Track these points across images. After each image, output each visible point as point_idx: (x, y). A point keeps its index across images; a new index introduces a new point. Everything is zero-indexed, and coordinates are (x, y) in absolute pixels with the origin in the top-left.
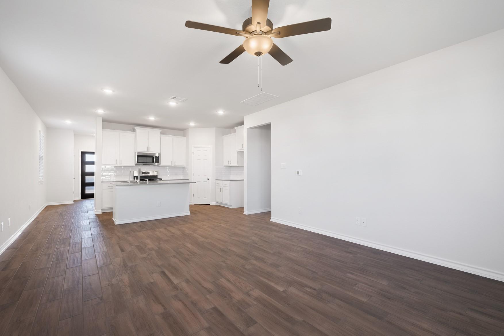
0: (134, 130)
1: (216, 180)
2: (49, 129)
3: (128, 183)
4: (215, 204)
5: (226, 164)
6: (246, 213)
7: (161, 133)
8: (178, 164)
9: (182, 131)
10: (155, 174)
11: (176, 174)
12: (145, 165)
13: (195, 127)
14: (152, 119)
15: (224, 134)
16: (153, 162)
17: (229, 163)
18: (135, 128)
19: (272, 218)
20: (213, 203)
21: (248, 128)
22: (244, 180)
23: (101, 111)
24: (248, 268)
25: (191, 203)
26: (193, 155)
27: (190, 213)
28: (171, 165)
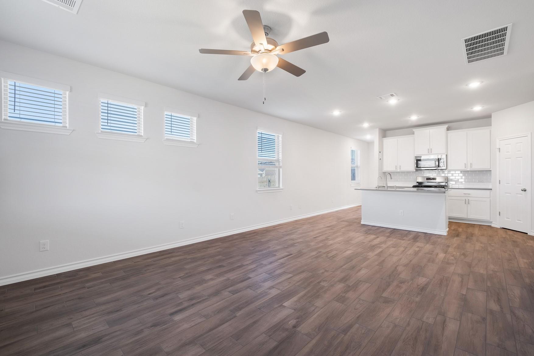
0: (412, 133)
2: (368, 144)
7: (448, 129)
8: (476, 167)
18: (414, 130)
20: (533, 233)
25: (497, 224)
26: (498, 152)
27: (448, 232)
28: (464, 168)
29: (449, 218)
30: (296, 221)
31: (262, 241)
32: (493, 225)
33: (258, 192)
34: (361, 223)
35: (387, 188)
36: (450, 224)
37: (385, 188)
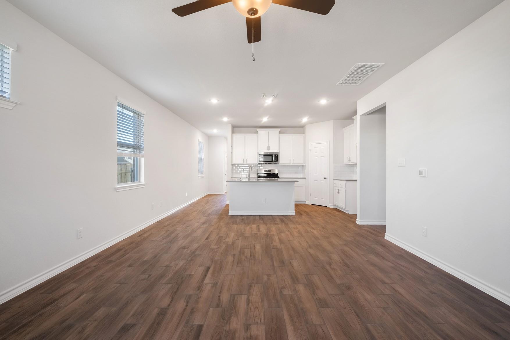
0: (256, 132)
1: (334, 179)
2: (209, 138)
3: (240, 180)
4: (333, 206)
5: (346, 161)
6: (359, 222)
7: (280, 132)
8: (296, 162)
9: (300, 129)
10: (276, 172)
11: (296, 173)
12: (266, 163)
13: (309, 123)
14: (265, 120)
15: (344, 126)
16: (272, 161)
17: (349, 160)
18: (258, 130)
19: (386, 235)
20: (331, 206)
21: (362, 115)
22: (356, 181)
23: (225, 119)
24: (284, 293)
25: (309, 203)
26: (310, 153)
27: (295, 213)
28: (289, 163)
29: (295, 201)
30: (160, 223)
31: (145, 259)
32: (306, 203)
33: (117, 191)
34: (229, 214)
35: (250, 179)
36: (296, 205)
37: (248, 179)
